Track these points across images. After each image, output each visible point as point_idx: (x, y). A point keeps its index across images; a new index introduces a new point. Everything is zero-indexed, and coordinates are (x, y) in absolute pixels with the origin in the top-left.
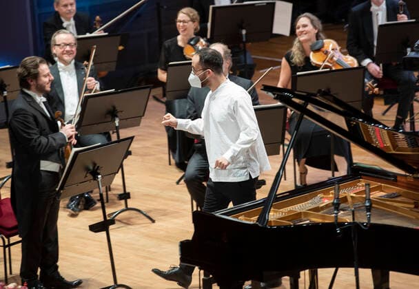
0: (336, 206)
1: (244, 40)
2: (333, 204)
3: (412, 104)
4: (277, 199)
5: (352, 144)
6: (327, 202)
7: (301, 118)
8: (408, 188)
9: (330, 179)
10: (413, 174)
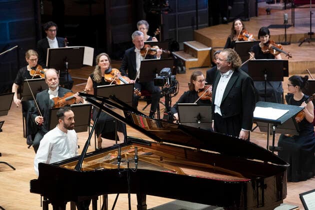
0: (119, 160)
1: (67, 67)
2: (117, 158)
3: (159, 104)
4: (86, 156)
5: (127, 125)
6: (113, 157)
7: (100, 111)
8: (157, 150)
9: (115, 145)
10: (160, 142)
